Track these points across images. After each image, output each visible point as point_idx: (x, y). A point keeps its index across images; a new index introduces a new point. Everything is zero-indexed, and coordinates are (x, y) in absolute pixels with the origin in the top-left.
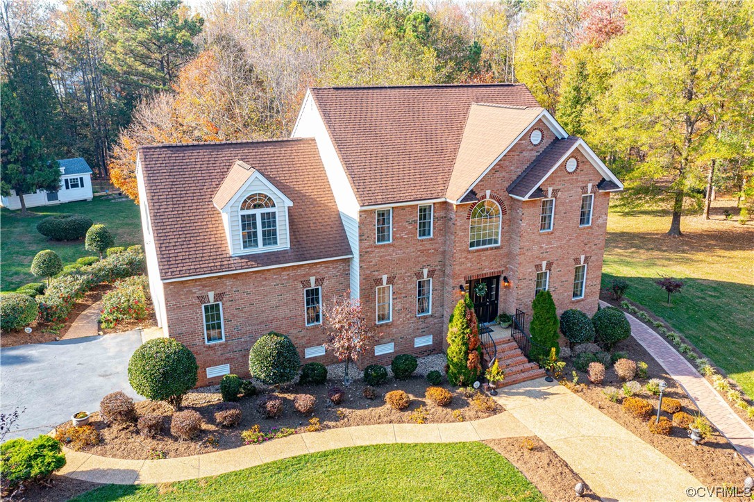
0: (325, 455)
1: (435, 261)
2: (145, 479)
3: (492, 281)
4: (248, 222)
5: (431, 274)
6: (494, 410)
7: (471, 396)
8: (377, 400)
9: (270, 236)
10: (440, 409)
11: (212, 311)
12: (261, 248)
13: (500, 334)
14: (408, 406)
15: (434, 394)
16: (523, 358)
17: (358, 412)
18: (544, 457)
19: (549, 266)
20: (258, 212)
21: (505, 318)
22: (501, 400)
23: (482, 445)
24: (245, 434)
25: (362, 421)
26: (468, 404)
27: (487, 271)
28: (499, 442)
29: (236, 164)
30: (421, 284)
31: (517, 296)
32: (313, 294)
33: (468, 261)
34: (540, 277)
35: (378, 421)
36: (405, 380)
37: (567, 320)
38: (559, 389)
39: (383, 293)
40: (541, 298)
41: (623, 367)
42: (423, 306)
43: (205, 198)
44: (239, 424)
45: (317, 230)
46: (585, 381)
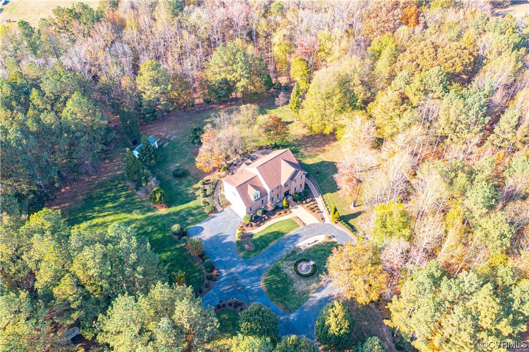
0: (272, 225)
1: (280, 192)
2: (254, 233)
3: (288, 191)
4: (255, 197)
6: (291, 212)
7: (288, 210)
8: (275, 214)
10: (284, 214)
11: (251, 208)
12: (257, 199)
13: (290, 198)
14: (280, 214)
15: (282, 212)
16: (294, 202)
18: (298, 219)
19: (297, 187)
20: (256, 195)
21: (290, 195)
22: (291, 210)
23: (291, 219)
25: (274, 218)
26: (287, 212)
27: (287, 190)
29: (249, 185)
30: (278, 195)
31: (292, 192)
32: (263, 201)
33: (284, 190)
34: (295, 188)
35: (276, 217)
36: (277, 209)
37: (300, 194)
38: (299, 206)
39: (273, 198)
40: (296, 193)
41: (308, 200)
42: (278, 197)
43: (247, 193)
44: (260, 223)
45: (263, 194)
46: (303, 204)
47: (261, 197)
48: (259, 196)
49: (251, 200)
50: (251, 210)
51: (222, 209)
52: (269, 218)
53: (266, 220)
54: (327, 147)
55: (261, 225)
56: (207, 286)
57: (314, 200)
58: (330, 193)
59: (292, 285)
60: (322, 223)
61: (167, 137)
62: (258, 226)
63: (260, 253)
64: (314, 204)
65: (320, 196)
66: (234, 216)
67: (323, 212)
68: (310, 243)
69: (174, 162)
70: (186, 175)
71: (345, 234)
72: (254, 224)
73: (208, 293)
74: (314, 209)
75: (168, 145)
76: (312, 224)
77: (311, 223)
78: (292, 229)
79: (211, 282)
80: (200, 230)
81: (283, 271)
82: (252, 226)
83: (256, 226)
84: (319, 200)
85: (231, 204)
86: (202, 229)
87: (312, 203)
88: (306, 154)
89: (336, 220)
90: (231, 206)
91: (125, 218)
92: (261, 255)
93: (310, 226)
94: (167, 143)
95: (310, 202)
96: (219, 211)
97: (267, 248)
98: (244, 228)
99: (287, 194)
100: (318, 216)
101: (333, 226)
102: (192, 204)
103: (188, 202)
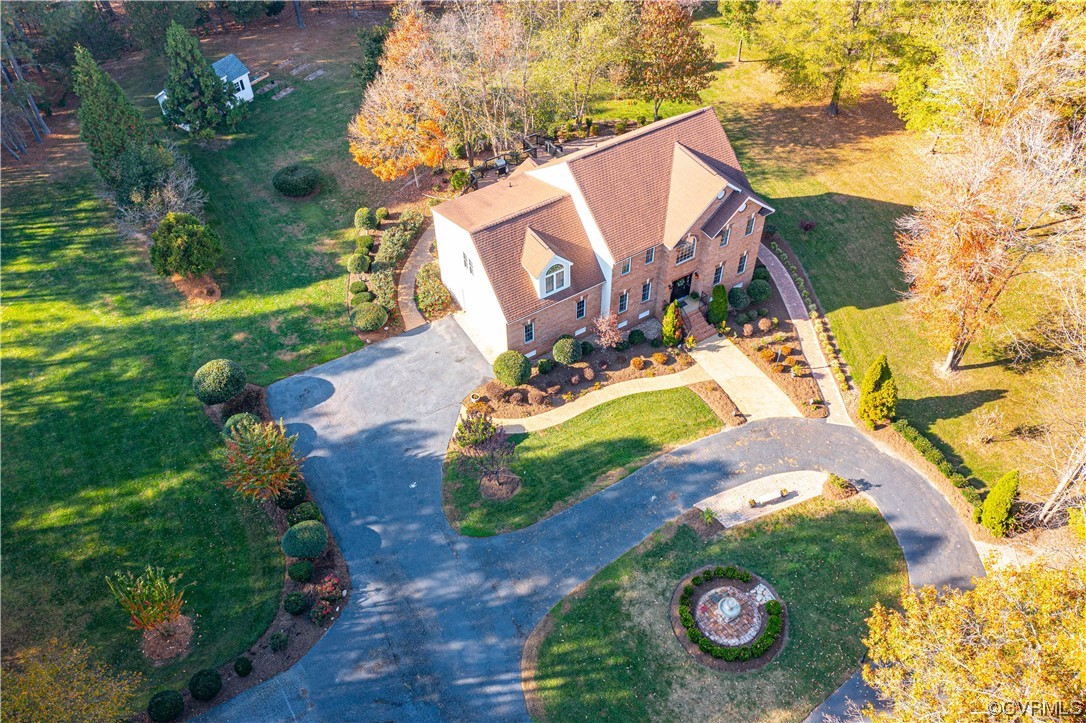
0: (608, 404)
1: (654, 274)
2: (529, 429)
3: (688, 278)
4: (549, 281)
5: (651, 281)
6: (691, 363)
7: (678, 355)
8: (625, 363)
9: (561, 282)
10: (661, 366)
11: (528, 329)
12: (556, 291)
13: (692, 307)
14: (646, 365)
15: (656, 359)
16: (705, 323)
17: (617, 373)
18: (718, 393)
19: (724, 264)
20: (554, 274)
21: (695, 296)
22: (694, 355)
23: (686, 388)
24: (564, 397)
25: (621, 379)
26: (675, 361)
27: (685, 273)
28: (694, 385)
29: (529, 232)
30: (645, 287)
31: (703, 284)
32: (581, 304)
33: (674, 271)
34: (718, 271)
35: (629, 378)
36: (637, 345)
37: (733, 296)
38: (726, 342)
39: (623, 298)
40: (718, 289)
41: (763, 324)
42: (645, 297)
43: (516, 262)
44: (560, 392)
45: (587, 275)
46: (741, 335)
47: (577, 286)
48: (567, 284)
49: (532, 294)
50: (529, 336)
51: (423, 322)
52: (599, 379)
53: (585, 384)
54: (845, 151)
55: (563, 402)
56: (279, 646)
57: (789, 328)
58: (852, 309)
59: (664, 695)
60: (815, 421)
61: (294, 72)
62: (552, 402)
63: (541, 520)
64: (787, 340)
65: (814, 314)
66: (463, 354)
67: (821, 376)
68: (760, 500)
69: (292, 147)
70: (322, 192)
71: (916, 481)
72: (533, 392)
73: (276, 680)
74: (786, 363)
75: (293, 94)
76: (771, 421)
77: (771, 416)
78: (686, 433)
79: (301, 625)
80: (317, 394)
81: (628, 617)
82: (524, 400)
83: (542, 401)
84: (808, 331)
85: (459, 308)
86: (329, 391)
87: (780, 335)
88: (770, 165)
89: (877, 415)
90: (458, 315)
91: (60, 319)
92: (545, 526)
93: (764, 428)
94: (289, 90)
95: (770, 332)
96: (409, 327)
97: (571, 499)
98: (494, 403)
99: (681, 290)
100: (801, 391)
101: (861, 438)
102: (315, 294)
103: (302, 282)
